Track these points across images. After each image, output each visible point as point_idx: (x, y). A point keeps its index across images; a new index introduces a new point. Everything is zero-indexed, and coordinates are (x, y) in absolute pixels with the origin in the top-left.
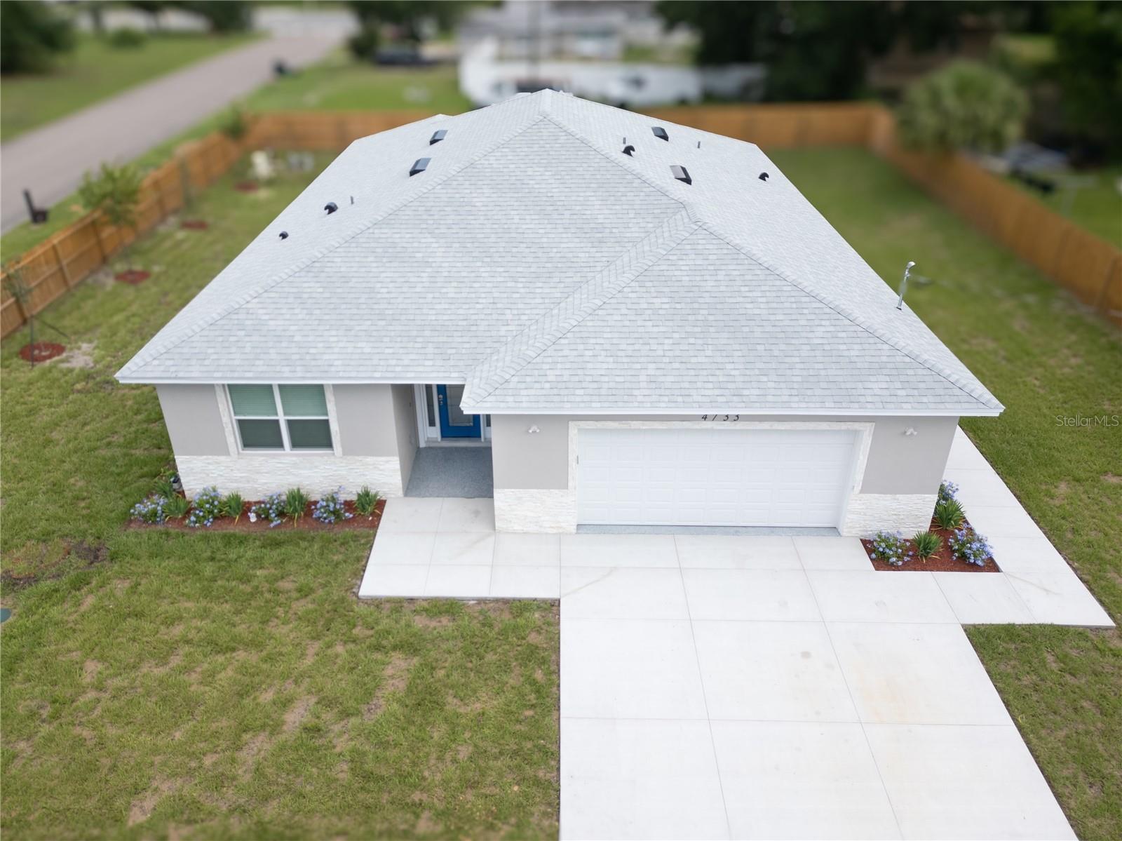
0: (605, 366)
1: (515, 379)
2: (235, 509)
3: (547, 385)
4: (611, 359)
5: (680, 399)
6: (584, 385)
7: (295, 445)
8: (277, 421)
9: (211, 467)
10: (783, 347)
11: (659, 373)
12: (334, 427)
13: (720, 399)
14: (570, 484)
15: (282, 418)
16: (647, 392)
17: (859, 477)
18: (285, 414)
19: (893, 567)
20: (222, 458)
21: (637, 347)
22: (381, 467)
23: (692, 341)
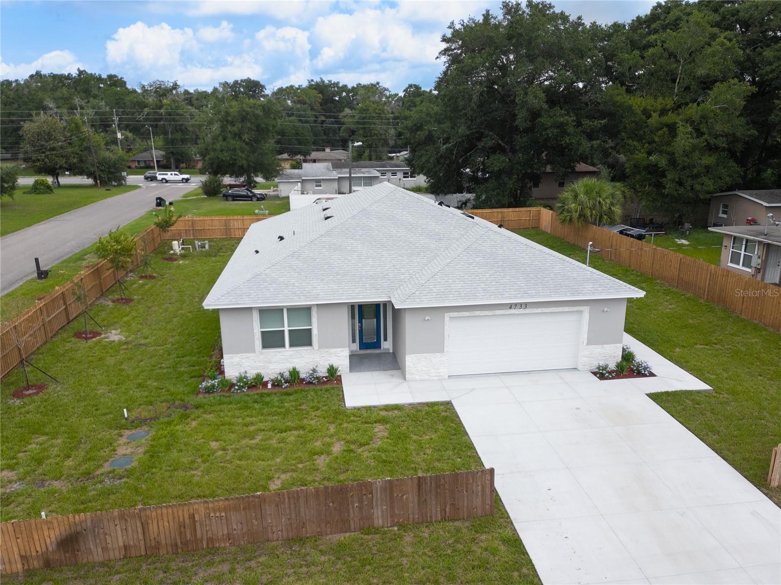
0: (460, 285)
1: (418, 292)
2: (258, 383)
3: (434, 294)
4: (462, 283)
5: (500, 296)
6: (452, 293)
7: (291, 345)
8: (283, 331)
9: (244, 361)
10: (541, 274)
11: (487, 286)
12: (315, 332)
13: (518, 295)
14: (446, 349)
15: (286, 329)
16: (483, 294)
17: (585, 336)
18: (289, 327)
19: (607, 378)
20: (250, 355)
21: (473, 277)
22: (339, 355)
23: (499, 274)
